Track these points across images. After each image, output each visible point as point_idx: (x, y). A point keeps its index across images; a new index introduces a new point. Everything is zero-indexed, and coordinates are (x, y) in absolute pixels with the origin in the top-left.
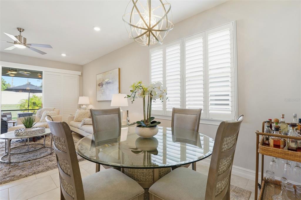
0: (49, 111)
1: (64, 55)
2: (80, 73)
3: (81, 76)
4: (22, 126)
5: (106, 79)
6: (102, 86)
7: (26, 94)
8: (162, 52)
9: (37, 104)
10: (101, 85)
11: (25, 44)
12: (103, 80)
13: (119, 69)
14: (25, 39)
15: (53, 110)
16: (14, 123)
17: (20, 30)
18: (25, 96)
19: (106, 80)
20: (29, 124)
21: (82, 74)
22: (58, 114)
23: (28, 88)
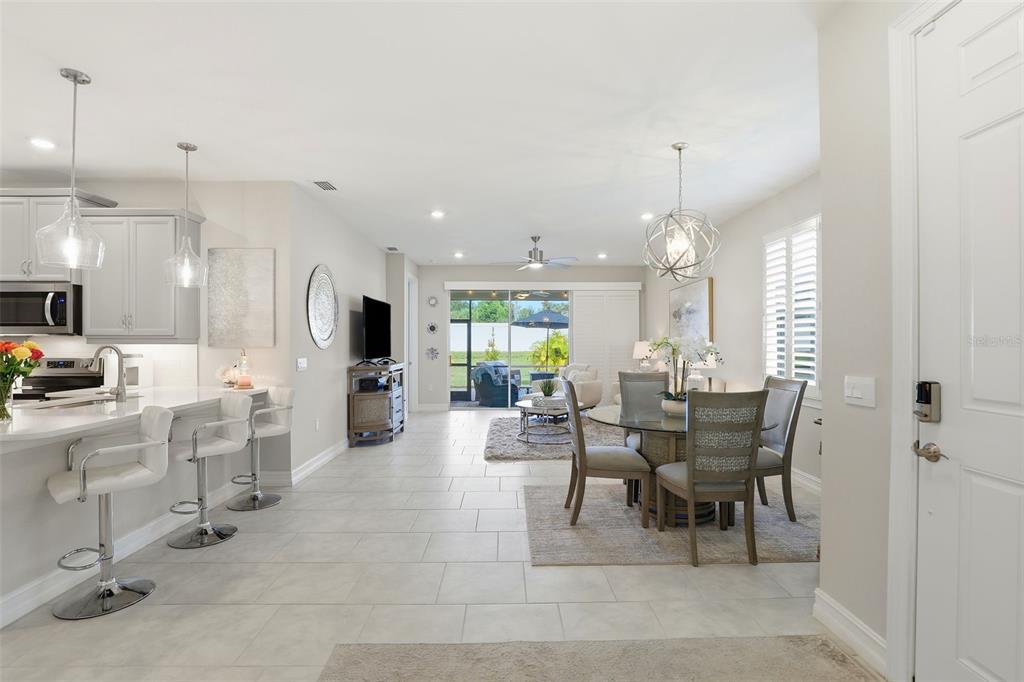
0: (578, 372)
1: (602, 256)
2: (638, 286)
3: (643, 292)
4: (542, 394)
5: (686, 302)
6: (680, 318)
7: (543, 331)
8: (784, 245)
9: (562, 353)
10: (677, 315)
11: (541, 261)
12: (682, 305)
13: (711, 281)
14: (541, 252)
15: (586, 370)
16: (528, 389)
17: (535, 239)
18: (540, 335)
19: (688, 305)
20: (548, 391)
21: (644, 286)
22: (596, 377)
23: (546, 320)
